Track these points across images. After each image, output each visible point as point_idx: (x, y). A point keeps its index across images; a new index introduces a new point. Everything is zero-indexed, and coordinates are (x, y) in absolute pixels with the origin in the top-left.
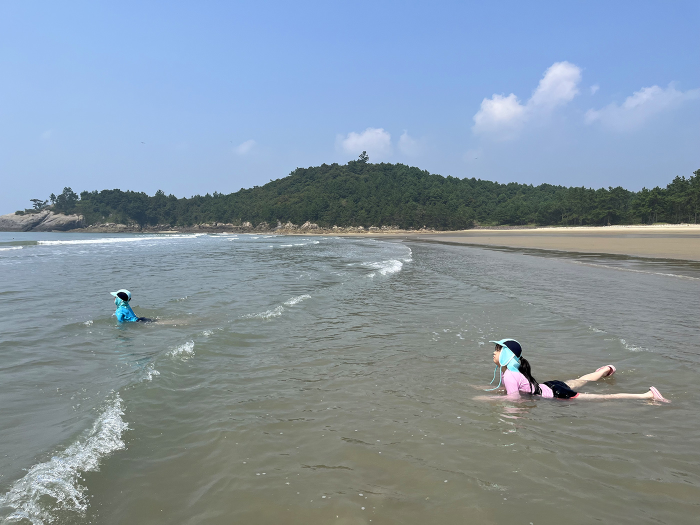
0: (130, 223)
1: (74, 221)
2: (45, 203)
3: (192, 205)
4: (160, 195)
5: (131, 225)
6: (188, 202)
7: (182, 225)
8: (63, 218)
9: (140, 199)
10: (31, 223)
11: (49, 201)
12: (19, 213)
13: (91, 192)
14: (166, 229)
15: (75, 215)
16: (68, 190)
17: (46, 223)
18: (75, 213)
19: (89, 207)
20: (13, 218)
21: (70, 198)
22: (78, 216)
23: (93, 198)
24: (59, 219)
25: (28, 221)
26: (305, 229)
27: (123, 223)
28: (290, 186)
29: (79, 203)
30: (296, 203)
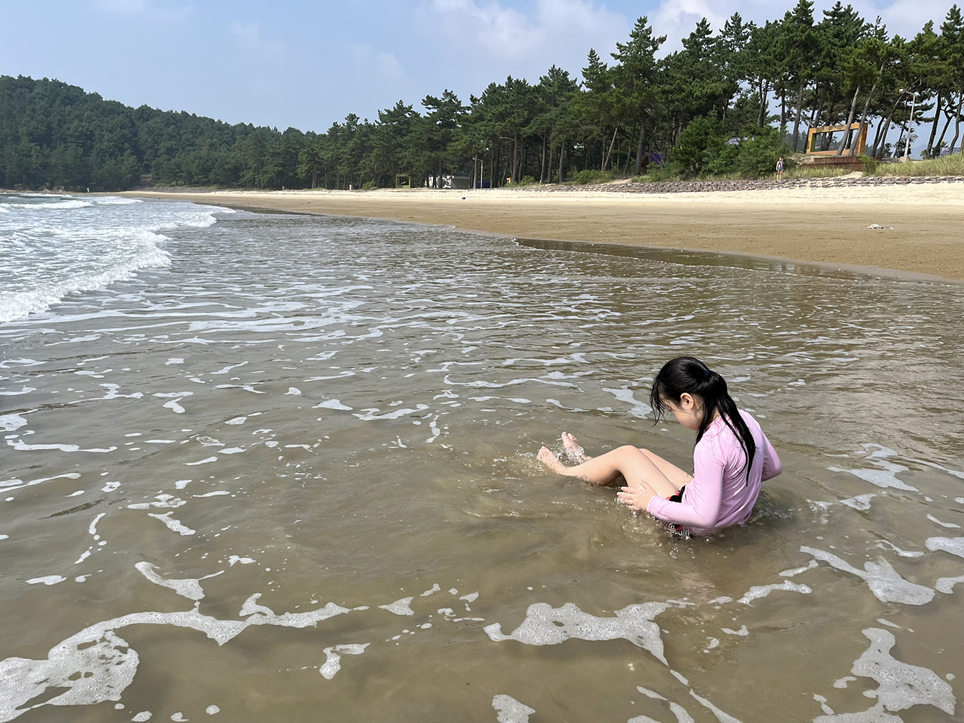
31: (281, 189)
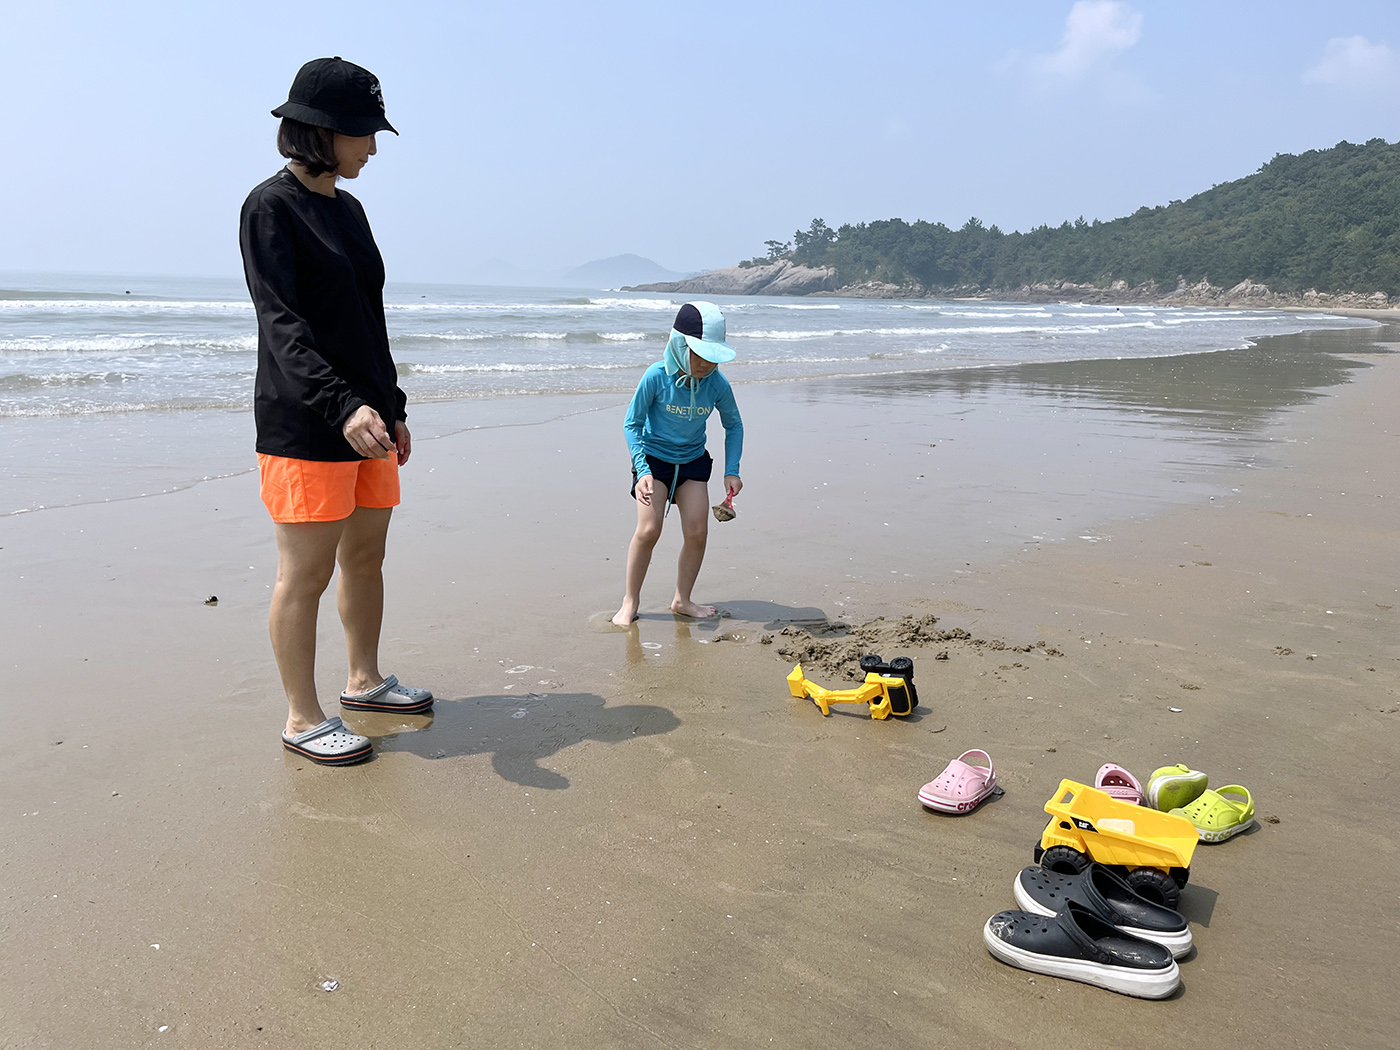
0: (907, 282)
1: (820, 279)
2: (785, 247)
3: (1028, 246)
4: (973, 227)
5: (907, 287)
6: (1020, 241)
7: (1001, 286)
8: (805, 273)
9: (931, 236)
10: (758, 282)
11: (793, 243)
12: (745, 265)
13: (855, 225)
14: (969, 294)
15: (823, 267)
16: (818, 223)
17: (780, 282)
18: (823, 264)
19: (847, 254)
20: (735, 274)
21: (824, 237)
22: (828, 268)
23: (855, 236)
24: (798, 275)
25: (754, 278)
26: (1236, 297)
27: (895, 281)
28: (1242, 198)
29: (834, 245)
30: (1233, 238)
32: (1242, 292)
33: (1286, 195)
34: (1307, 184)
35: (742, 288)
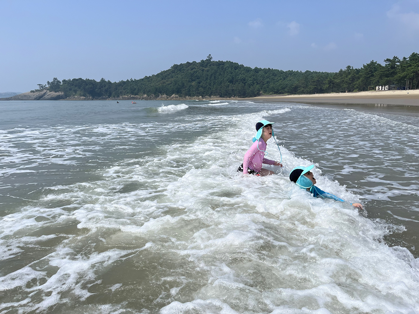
1: (60, 95)
2: (45, 86)
3: (119, 86)
4: (103, 80)
5: (88, 97)
6: (117, 84)
7: (114, 97)
8: (54, 94)
9: (92, 83)
10: (38, 97)
11: (47, 85)
12: (32, 91)
13: (67, 80)
14: (106, 99)
16: (55, 79)
17: (46, 96)
19: (67, 88)
20: (30, 94)
21: (57, 83)
22: (61, 92)
23: (68, 83)
24: (52, 95)
26: (172, 98)
27: (84, 96)
28: (169, 75)
29: (61, 86)
30: (169, 84)
31: (314, 94)
32: (173, 97)
33: (178, 74)
34: (182, 71)
35: (33, 99)
